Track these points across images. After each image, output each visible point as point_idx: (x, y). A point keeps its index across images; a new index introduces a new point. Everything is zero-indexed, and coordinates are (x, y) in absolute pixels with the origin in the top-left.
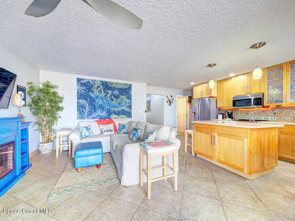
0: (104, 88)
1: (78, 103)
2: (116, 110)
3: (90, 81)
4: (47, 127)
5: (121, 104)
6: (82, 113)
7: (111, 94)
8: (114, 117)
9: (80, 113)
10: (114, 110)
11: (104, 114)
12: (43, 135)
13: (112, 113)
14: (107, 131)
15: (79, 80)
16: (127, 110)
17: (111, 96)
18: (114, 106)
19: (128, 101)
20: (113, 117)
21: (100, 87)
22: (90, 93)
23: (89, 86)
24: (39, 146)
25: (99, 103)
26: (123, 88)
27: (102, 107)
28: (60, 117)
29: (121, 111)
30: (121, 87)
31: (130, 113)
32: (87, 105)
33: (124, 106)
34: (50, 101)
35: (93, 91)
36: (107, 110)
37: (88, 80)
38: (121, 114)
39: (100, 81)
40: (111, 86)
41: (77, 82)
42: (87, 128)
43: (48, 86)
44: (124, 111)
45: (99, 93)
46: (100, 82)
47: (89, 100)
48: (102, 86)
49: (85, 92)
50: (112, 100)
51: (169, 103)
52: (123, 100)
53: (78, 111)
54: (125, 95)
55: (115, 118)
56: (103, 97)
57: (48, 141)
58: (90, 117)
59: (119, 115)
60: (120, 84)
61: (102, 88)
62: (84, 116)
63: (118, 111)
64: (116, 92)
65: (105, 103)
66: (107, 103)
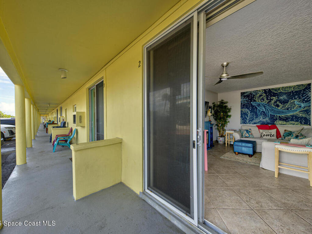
0: (267, 96)
1: (242, 111)
2: (283, 115)
3: (252, 92)
4: (221, 127)
5: (291, 109)
7: (276, 100)
8: (280, 123)
9: (243, 120)
10: (279, 116)
11: (267, 120)
12: (219, 132)
13: (276, 119)
14: (267, 136)
15: (242, 94)
16: (302, 115)
17: (276, 102)
18: (279, 112)
20: (278, 123)
21: (263, 95)
22: (251, 103)
23: (251, 97)
24: (217, 138)
25: (261, 110)
26: (295, 91)
28: (229, 122)
29: (291, 117)
30: (291, 90)
31: (308, 118)
32: (249, 112)
33: (296, 110)
34: (223, 112)
35: (255, 101)
36: (271, 116)
37: (250, 92)
38: (291, 120)
39: (262, 90)
40: (275, 92)
41: (241, 95)
42: (247, 131)
43: (222, 102)
44: (295, 116)
45: (261, 101)
46: (263, 91)
47: (250, 109)
48: (264, 94)
49: (247, 102)
50: (278, 106)
52: (294, 104)
53: (241, 117)
54: (298, 98)
55: (281, 125)
56: (265, 104)
57: (222, 136)
58: (252, 123)
59: (288, 121)
60: (290, 87)
61: (264, 95)
62: (246, 121)
63: (285, 117)
64: (283, 97)
65: (268, 110)
66: (271, 109)
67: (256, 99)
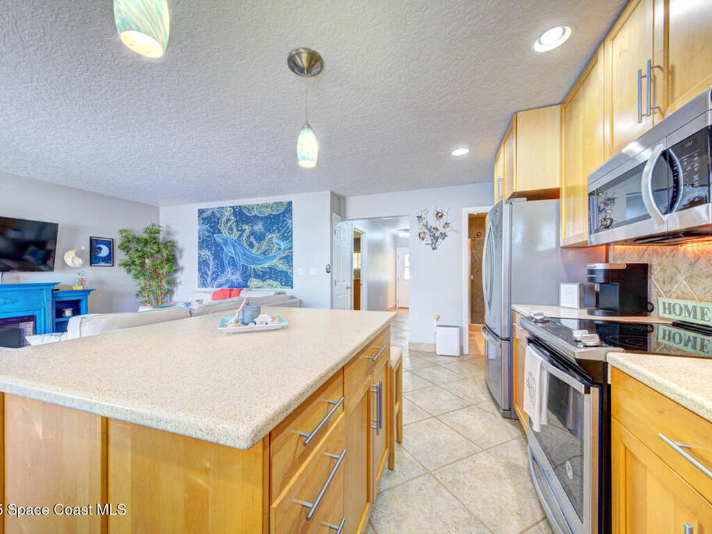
0: (237, 221)
1: (200, 256)
2: (259, 267)
3: (215, 210)
5: (269, 253)
6: (204, 275)
7: (249, 232)
8: (255, 283)
9: (202, 277)
10: (254, 269)
11: (237, 277)
13: (250, 276)
15: (201, 212)
16: (282, 267)
17: (249, 237)
18: (255, 260)
19: (283, 245)
20: (253, 283)
21: (231, 220)
22: (215, 236)
23: (214, 222)
25: (229, 254)
26: (273, 215)
27: (233, 263)
28: (180, 283)
29: (268, 270)
30: (267, 212)
31: (289, 274)
32: (212, 259)
33: (274, 257)
35: (219, 231)
36: (242, 268)
37: (212, 210)
38: (269, 278)
39: (230, 207)
40: (248, 214)
41: (199, 216)
44: (274, 269)
45: (229, 233)
46: (231, 210)
47: (213, 250)
48: (233, 218)
49: (208, 234)
50: (251, 245)
52: (273, 243)
53: (199, 271)
54: (277, 231)
55: (256, 288)
56: (235, 241)
59: (265, 280)
60: (267, 206)
61: (233, 221)
62: (206, 281)
63: (261, 271)
64: (259, 227)
65: (238, 254)
66: (243, 253)
67: (222, 228)
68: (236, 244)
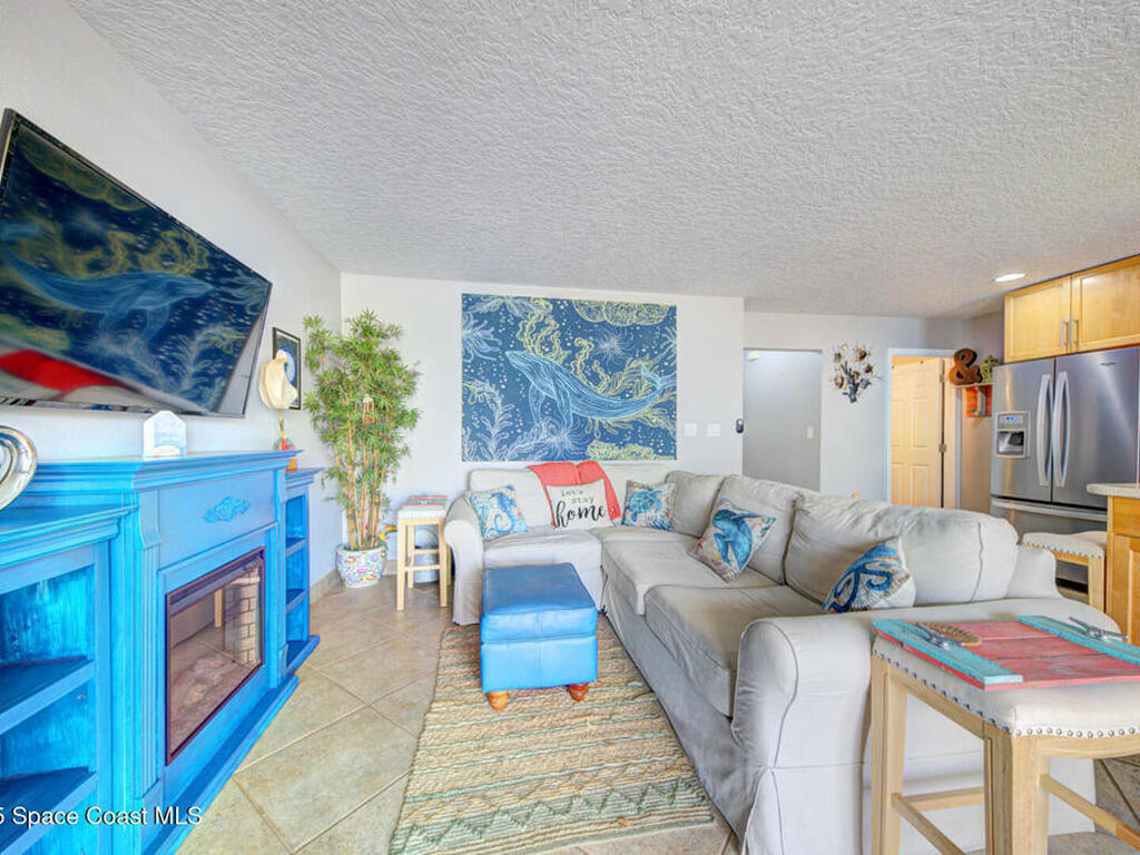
0: (562, 329)
1: (467, 394)
2: (610, 420)
3: (509, 302)
4: (366, 486)
5: (631, 396)
6: (479, 434)
7: (591, 353)
8: (603, 451)
9: (473, 437)
10: (600, 423)
11: (562, 439)
12: (352, 517)
13: (592, 437)
14: (580, 516)
15: (469, 301)
16: (657, 420)
17: (589, 362)
18: (602, 407)
19: (660, 382)
20: (598, 450)
21: (548, 325)
22: (507, 353)
23: (506, 324)
24: (338, 558)
25: (544, 394)
26: (641, 326)
27: (552, 410)
28: (406, 451)
29: (631, 427)
30: (631, 319)
31: (671, 434)
32: (499, 402)
33: (644, 402)
34: (377, 388)
35: (520, 346)
36: (575, 421)
37: (501, 301)
38: (632, 442)
39: (546, 299)
40: (588, 319)
41: (465, 309)
42: (501, 496)
43: (367, 330)
44: (642, 424)
45: (543, 350)
46: (547, 306)
47: (504, 383)
48: (553, 322)
49: (490, 349)
50: (595, 378)
51: (847, 388)
52: (640, 377)
53: (464, 426)
54: (648, 356)
55: (606, 459)
56: (557, 368)
57: (369, 541)
58: (510, 453)
59: (624, 445)
60: (628, 308)
61: (553, 328)
62: (485, 446)
63: (617, 429)
64: (611, 345)
65: (565, 393)
66: (575, 391)
67: (526, 340)
68: (560, 374)
